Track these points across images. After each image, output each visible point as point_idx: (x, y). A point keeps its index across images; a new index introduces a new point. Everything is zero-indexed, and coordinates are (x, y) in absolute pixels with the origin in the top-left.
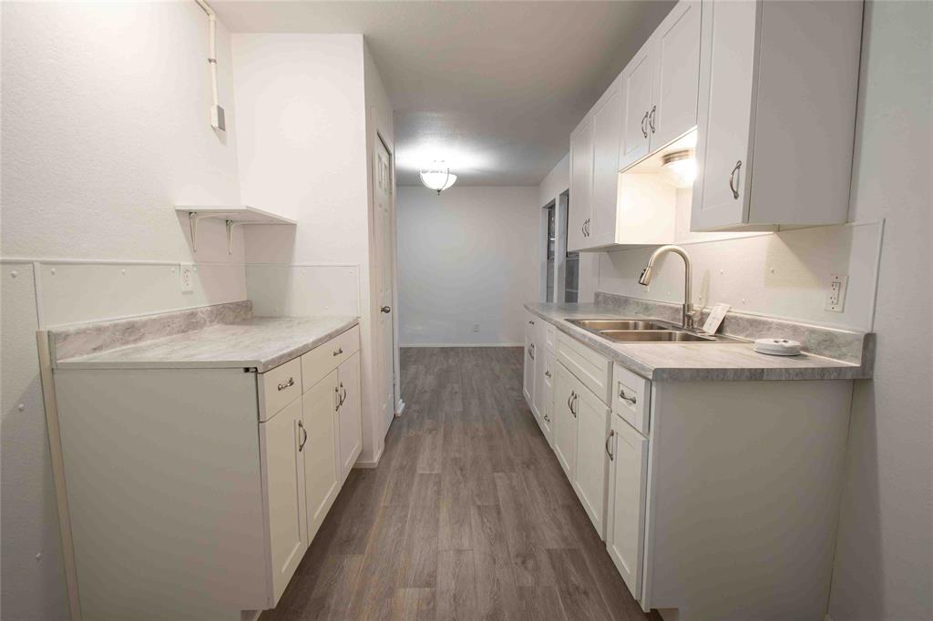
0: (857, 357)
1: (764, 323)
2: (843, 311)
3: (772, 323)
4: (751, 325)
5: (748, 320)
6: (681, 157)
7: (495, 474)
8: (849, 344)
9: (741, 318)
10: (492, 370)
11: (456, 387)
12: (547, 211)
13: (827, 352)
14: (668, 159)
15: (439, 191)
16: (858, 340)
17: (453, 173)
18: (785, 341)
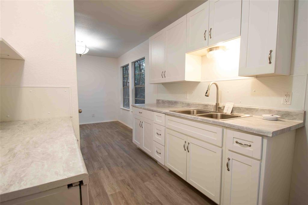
0: (301, 119)
1: (254, 109)
2: (291, 104)
3: (258, 109)
4: (247, 110)
5: (245, 108)
6: (216, 49)
7: (145, 183)
8: (297, 115)
9: (241, 108)
10: (107, 132)
11: (97, 143)
12: (122, 68)
13: (286, 118)
14: (211, 50)
15: (80, 55)
16: (302, 113)
17: (87, 48)
18: (272, 115)
